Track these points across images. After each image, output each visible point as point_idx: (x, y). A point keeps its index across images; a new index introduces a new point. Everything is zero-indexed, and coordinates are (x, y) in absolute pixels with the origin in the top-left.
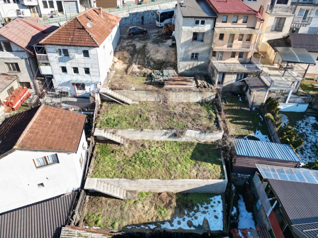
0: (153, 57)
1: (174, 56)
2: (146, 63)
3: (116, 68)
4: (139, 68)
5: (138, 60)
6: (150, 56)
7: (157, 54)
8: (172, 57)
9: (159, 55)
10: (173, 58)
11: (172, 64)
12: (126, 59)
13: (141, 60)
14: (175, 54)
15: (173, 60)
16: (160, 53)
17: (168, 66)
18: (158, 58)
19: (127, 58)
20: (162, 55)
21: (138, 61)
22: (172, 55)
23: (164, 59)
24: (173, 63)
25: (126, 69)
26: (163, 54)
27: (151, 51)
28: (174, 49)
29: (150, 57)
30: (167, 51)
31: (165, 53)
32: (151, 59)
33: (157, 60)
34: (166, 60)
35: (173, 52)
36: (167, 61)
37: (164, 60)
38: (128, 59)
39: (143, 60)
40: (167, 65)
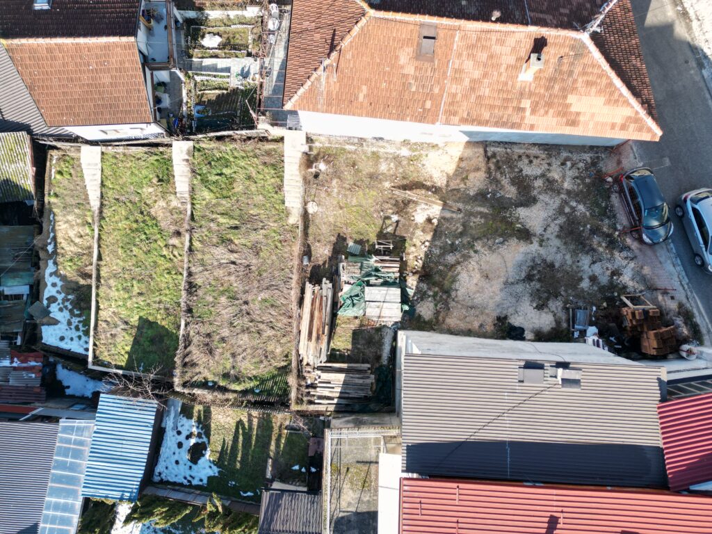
0: (473, 264)
1: (463, 326)
2: (450, 242)
3: (427, 155)
4: (429, 220)
5: (460, 216)
6: (476, 252)
7: (478, 276)
8: (460, 320)
9: (475, 281)
10: (458, 322)
11: (440, 318)
12: (463, 179)
13: (458, 225)
14: (470, 330)
15: (452, 321)
16: (483, 283)
17: (436, 305)
18: (463, 276)
19: (465, 185)
20: (473, 288)
21: (454, 215)
22: (468, 319)
23: (456, 296)
24: (444, 321)
25: (423, 185)
26: (475, 293)
27: (494, 256)
28: (489, 328)
29: (472, 253)
30: (485, 308)
31: (479, 299)
32: (466, 257)
33: (458, 274)
34: (453, 300)
35: (476, 325)
36: (452, 304)
37: (453, 294)
38: (462, 186)
39: (459, 230)
40: (439, 302)
